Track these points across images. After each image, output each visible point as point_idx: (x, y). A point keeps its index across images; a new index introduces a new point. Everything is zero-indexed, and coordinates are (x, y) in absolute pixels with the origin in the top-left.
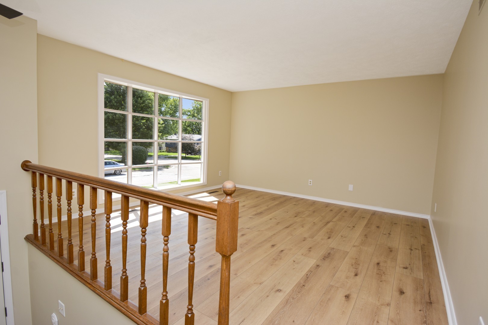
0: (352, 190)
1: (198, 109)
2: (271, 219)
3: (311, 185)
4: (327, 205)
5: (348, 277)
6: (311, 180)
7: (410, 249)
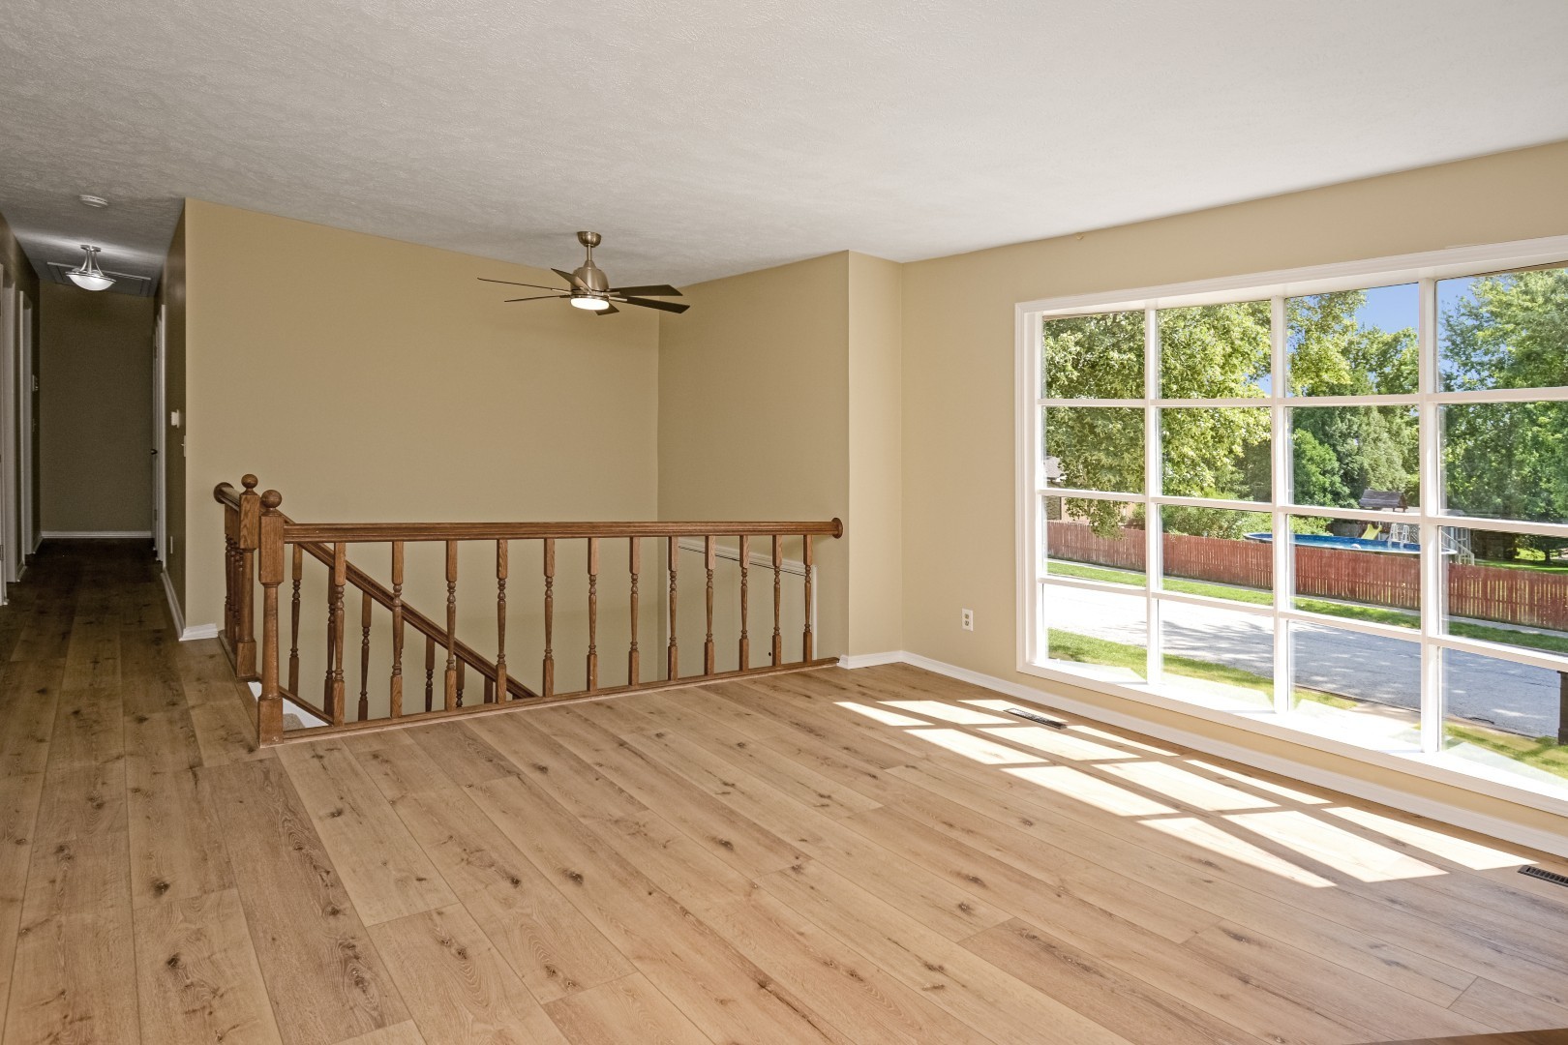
5: (199, 939)
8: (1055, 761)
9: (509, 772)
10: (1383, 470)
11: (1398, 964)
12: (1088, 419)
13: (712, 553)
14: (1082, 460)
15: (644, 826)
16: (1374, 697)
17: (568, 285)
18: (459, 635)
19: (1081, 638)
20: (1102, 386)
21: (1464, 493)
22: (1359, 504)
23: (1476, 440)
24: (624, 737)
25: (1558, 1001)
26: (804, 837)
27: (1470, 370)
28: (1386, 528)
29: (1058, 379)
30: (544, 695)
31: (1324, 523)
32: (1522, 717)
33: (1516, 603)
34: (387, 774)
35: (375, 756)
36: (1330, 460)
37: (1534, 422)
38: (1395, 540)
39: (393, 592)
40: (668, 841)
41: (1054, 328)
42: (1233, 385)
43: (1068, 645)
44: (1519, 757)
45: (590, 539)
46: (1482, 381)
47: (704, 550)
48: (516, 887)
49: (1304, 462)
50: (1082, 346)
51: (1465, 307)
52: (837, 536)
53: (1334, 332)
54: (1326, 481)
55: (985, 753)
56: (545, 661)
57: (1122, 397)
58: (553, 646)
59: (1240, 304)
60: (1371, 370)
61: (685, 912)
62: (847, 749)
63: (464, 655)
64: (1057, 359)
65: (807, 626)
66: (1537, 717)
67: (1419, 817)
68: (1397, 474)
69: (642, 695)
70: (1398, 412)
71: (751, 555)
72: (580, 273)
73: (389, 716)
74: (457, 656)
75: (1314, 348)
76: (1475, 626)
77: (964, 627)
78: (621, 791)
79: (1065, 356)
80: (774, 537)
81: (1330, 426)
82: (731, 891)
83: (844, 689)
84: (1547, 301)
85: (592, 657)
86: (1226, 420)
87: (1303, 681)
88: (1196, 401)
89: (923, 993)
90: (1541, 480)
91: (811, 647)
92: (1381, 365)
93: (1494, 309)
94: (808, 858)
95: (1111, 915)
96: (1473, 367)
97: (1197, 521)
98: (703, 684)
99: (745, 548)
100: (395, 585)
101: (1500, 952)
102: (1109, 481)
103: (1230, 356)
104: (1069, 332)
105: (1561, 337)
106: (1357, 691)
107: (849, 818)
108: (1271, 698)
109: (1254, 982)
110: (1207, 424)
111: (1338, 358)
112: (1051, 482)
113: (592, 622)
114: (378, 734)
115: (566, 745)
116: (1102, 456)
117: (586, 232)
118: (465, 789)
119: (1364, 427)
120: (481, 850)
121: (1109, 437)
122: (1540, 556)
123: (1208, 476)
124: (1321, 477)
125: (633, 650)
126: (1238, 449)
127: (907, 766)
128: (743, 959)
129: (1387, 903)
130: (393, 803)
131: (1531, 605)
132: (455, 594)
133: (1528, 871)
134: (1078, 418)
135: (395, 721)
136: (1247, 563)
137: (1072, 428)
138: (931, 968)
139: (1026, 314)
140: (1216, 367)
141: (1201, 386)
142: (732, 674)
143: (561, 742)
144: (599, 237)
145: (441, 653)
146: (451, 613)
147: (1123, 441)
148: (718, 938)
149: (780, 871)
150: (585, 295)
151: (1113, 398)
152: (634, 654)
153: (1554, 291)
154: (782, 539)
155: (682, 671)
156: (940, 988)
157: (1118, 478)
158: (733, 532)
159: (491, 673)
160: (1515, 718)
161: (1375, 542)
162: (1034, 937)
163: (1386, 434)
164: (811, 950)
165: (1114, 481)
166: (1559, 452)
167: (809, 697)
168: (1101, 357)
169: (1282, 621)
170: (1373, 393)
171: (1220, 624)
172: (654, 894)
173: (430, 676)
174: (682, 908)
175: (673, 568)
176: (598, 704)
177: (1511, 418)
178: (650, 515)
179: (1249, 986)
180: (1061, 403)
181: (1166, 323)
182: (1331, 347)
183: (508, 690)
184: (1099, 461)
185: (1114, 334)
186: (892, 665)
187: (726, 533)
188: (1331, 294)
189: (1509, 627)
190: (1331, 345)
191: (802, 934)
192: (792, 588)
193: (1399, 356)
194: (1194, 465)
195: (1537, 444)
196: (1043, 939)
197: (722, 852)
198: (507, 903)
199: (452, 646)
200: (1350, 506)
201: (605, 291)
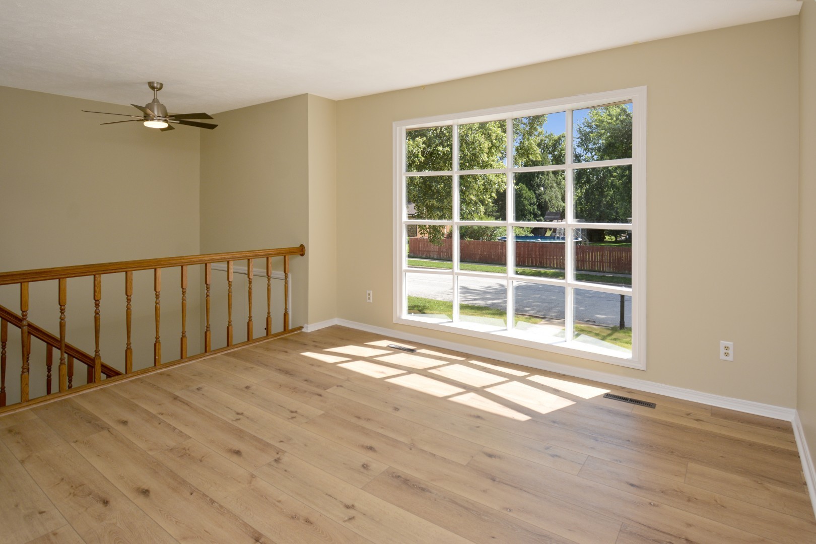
8: (410, 371)
9: (102, 428)
10: (554, 201)
11: (556, 456)
12: (428, 183)
13: (231, 271)
14: (425, 204)
15: (188, 450)
16: (549, 316)
17: (142, 114)
18: (69, 340)
19: (425, 300)
20: (435, 164)
21: (585, 211)
22: (544, 219)
23: (590, 185)
24: (177, 394)
25: (620, 462)
26: (282, 440)
27: (588, 152)
28: (555, 230)
29: (414, 162)
30: (126, 373)
31: (530, 230)
32: (606, 318)
33: (604, 262)
34: (18, 442)
35: (10, 431)
36: (533, 198)
37: (612, 176)
38: (558, 236)
39: (22, 316)
40: (203, 457)
41: (412, 134)
42: (492, 163)
43: (419, 304)
44: (604, 339)
45: (155, 270)
46: (592, 157)
47: (226, 269)
48: (106, 506)
49: (522, 199)
50: (426, 144)
51: (586, 123)
52: (302, 255)
53: (535, 135)
54: (531, 208)
55: (377, 372)
56: (126, 351)
57: (443, 170)
58: (132, 340)
59: (495, 122)
60: (549, 153)
61: (213, 501)
62: (306, 380)
63: (73, 353)
64: (414, 151)
65: (286, 310)
66: (612, 317)
67: (564, 375)
68: (559, 203)
69: (191, 364)
70: (560, 173)
71: (254, 270)
72: (150, 106)
73: (20, 401)
74: (68, 354)
75: (526, 143)
76: (589, 275)
77: (368, 301)
78: (175, 429)
79: (418, 149)
80: (268, 258)
81: (533, 181)
82: (240, 482)
83: (306, 345)
84: (617, 119)
85: (157, 344)
86: (489, 180)
87: (519, 311)
88: (477, 171)
89: (344, 524)
90: (614, 203)
91: (288, 322)
92: (554, 151)
93: (597, 123)
94: (284, 452)
95: (434, 455)
96: (589, 151)
97: (477, 232)
98: (226, 352)
99: (251, 266)
100: (23, 312)
101: (597, 440)
102: (438, 215)
103: (491, 148)
104: (420, 137)
105: (622, 136)
106: (543, 313)
107: (306, 423)
108: (505, 322)
109: (497, 480)
110: (481, 182)
111: (536, 148)
112: (411, 216)
113: (157, 321)
114: (12, 415)
115: (140, 404)
116: (434, 202)
117: (153, 82)
118: (73, 444)
119: (547, 181)
120: (83, 485)
121: (438, 192)
122: (613, 238)
123: (482, 209)
124: (529, 207)
125: (183, 336)
126: (494, 195)
127: (338, 386)
128: (246, 525)
129: (552, 424)
130: (22, 462)
131: (610, 262)
132: (65, 314)
133: (607, 396)
134: (424, 181)
135: (24, 404)
136: (498, 252)
137: (421, 187)
138: (347, 507)
139: (398, 128)
140: (485, 154)
141: (478, 163)
142: (244, 344)
143: (137, 403)
144: (162, 85)
145: (56, 353)
146: (62, 326)
147: (444, 194)
148: (231, 515)
149: (268, 464)
150: (152, 119)
151: (440, 171)
152: (184, 339)
153: (620, 115)
154: (271, 260)
155: (213, 346)
156: (351, 519)
157: (442, 213)
158: (262, 256)
159: (90, 362)
160: (603, 318)
161: (551, 237)
162: (399, 476)
163: (555, 184)
164: (285, 511)
165: (440, 215)
166: (621, 189)
167: (286, 352)
168: (434, 150)
169: (510, 281)
170: (550, 164)
171: (486, 285)
172: (194, 494)
173: (49, 370)
174: (211, 499)
175: (208, 283)
176: (161, 374)
177: (603, 174)
178: (194, 250)
179: (496, 482)
180: (416, 174)
181: (463, 132)
182: (533, 143)
183: (102, 372)
184: (433, 204)
185: (441, 137)
186: (332, 327)
187: (239, 258)
188: (533, 117)
189: (602, 274)
190: (533, 141)
191: (279, 501)
192: (277, 287)
193: (561, 146)
194: (476, 203)
195: (613, 186)
196: (403, 476)
197: (235, 458)
198: (100, 518)
199: (63, 348)
200: (540, 220)
201: (165, 117)
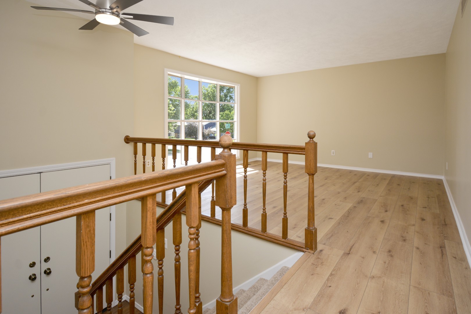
0: (372, 157)
1: (205, 95)
2: (306, 181)
3: (334, 155)
4: (351, 172)
6: (334, 151)
7: (427, 197)
